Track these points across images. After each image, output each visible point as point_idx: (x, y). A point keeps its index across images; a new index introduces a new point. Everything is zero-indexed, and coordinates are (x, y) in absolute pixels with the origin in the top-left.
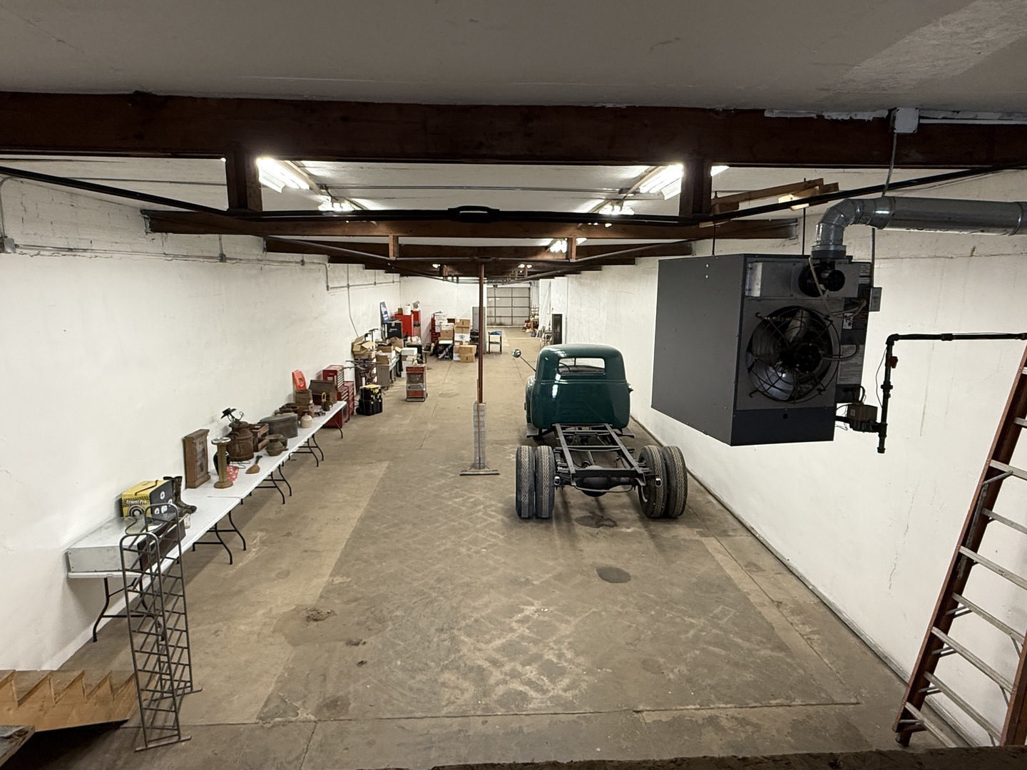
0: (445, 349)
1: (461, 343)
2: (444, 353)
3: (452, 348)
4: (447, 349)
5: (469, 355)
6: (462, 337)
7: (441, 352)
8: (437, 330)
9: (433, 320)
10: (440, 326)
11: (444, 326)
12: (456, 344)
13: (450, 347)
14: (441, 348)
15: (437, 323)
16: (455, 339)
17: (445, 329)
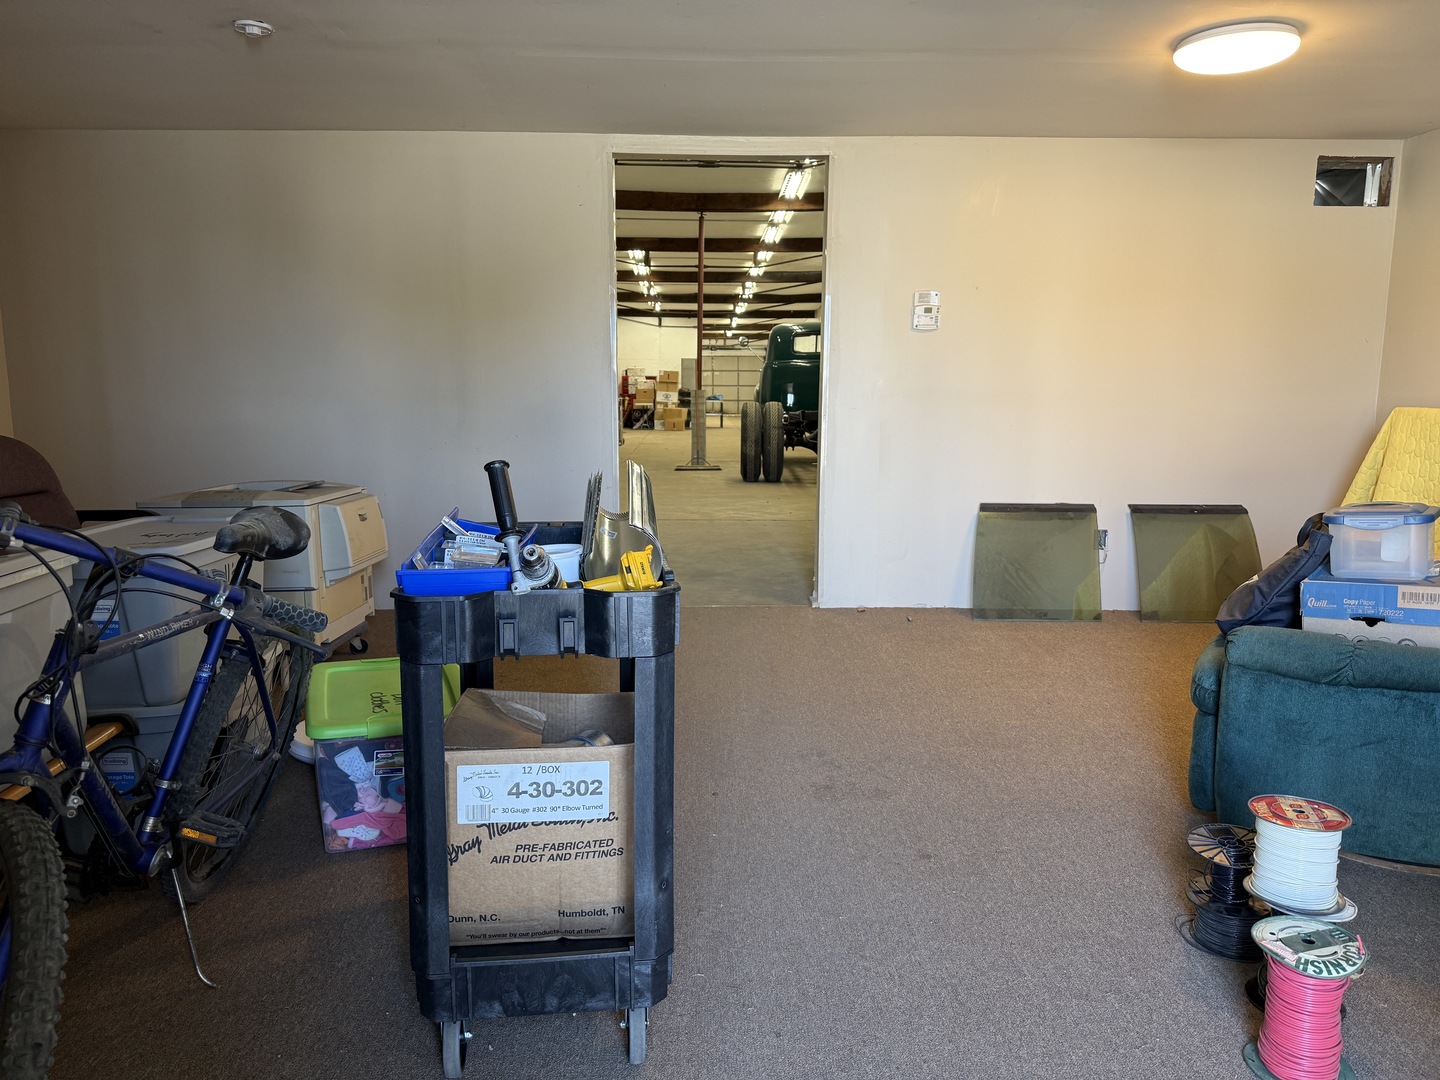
0: (642, 416)
1: (666, 405)
2: (642, 421)
3: (653, 414)
4: (645, 417)
5: (676, 420)
6: (667, 397)
7: (638, 420)
8: (632, 391)
9: (625, 379)
10: (635, 384)
11: (640, 383)
12: (658, 406)
13: (649, 413)
14: (637, 414)
15: (631, 380)
16: (658, 399)
17: (642, 388)
